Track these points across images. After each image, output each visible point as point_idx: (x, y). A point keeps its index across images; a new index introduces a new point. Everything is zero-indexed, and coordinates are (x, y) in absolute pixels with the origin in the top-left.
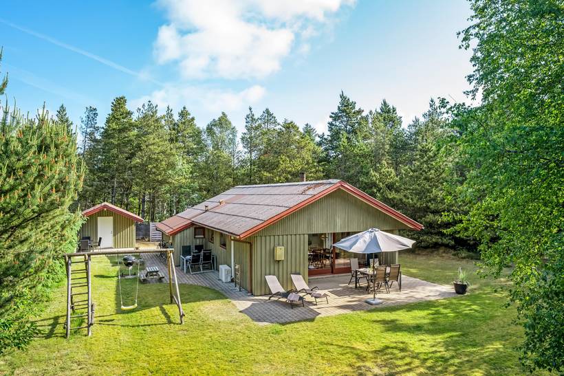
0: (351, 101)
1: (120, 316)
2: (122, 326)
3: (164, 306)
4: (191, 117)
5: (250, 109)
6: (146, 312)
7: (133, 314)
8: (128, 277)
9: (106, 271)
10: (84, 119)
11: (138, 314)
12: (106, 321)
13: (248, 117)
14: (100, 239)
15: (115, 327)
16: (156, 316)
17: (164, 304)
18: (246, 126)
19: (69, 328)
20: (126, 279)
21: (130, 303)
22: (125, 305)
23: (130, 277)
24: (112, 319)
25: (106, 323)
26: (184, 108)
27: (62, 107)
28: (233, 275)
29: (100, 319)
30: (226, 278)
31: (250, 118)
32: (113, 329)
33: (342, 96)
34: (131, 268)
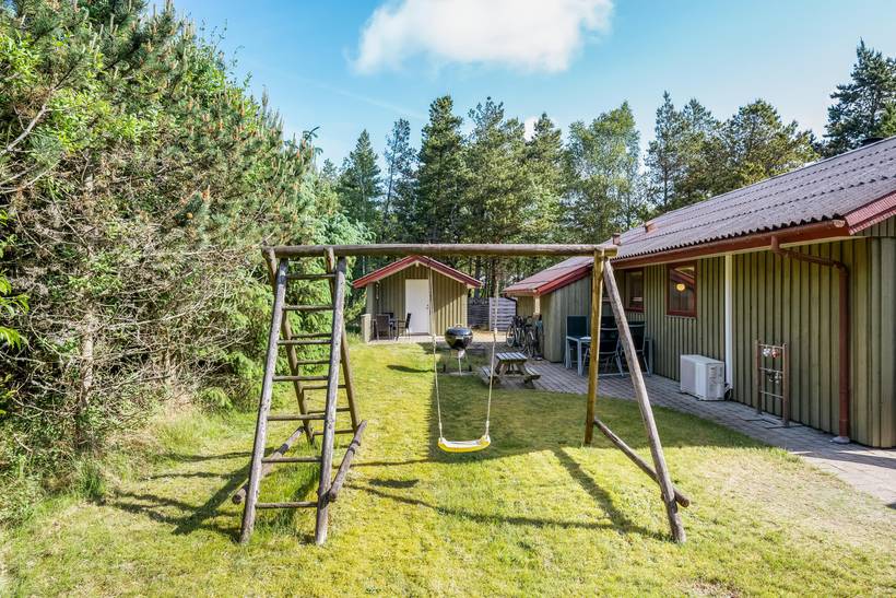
0: (884, 59)
1: (436, 471)
2: (441, 510)
3: (569, 451)
4: (554, 130)
5: (666, 96)
6: (514, 463)
7: (476, 467)
8: (457, 373)
9: (412, 361)
10: (393, 138)
11: (488, 470)
12: (392, 483)
13: (660, 112)
14: (409, 315)
15: (418, 511)
16: (552, 483)
17: (564, 443)
18: (657, 129)
19: (255, 500)
20: (451, 377)
21: (464, 432)
22: (451, 436)
23: (461, 374)
24: (411, 477)
25: (392, 491)
26: (544, 115)
27: (364, 133)
28: (730, 380)
29: (375, 472)
30: (711, 388)
31: (667, 113)
32: (410, 518)
33: (861, 52)
34: (462, 354)
